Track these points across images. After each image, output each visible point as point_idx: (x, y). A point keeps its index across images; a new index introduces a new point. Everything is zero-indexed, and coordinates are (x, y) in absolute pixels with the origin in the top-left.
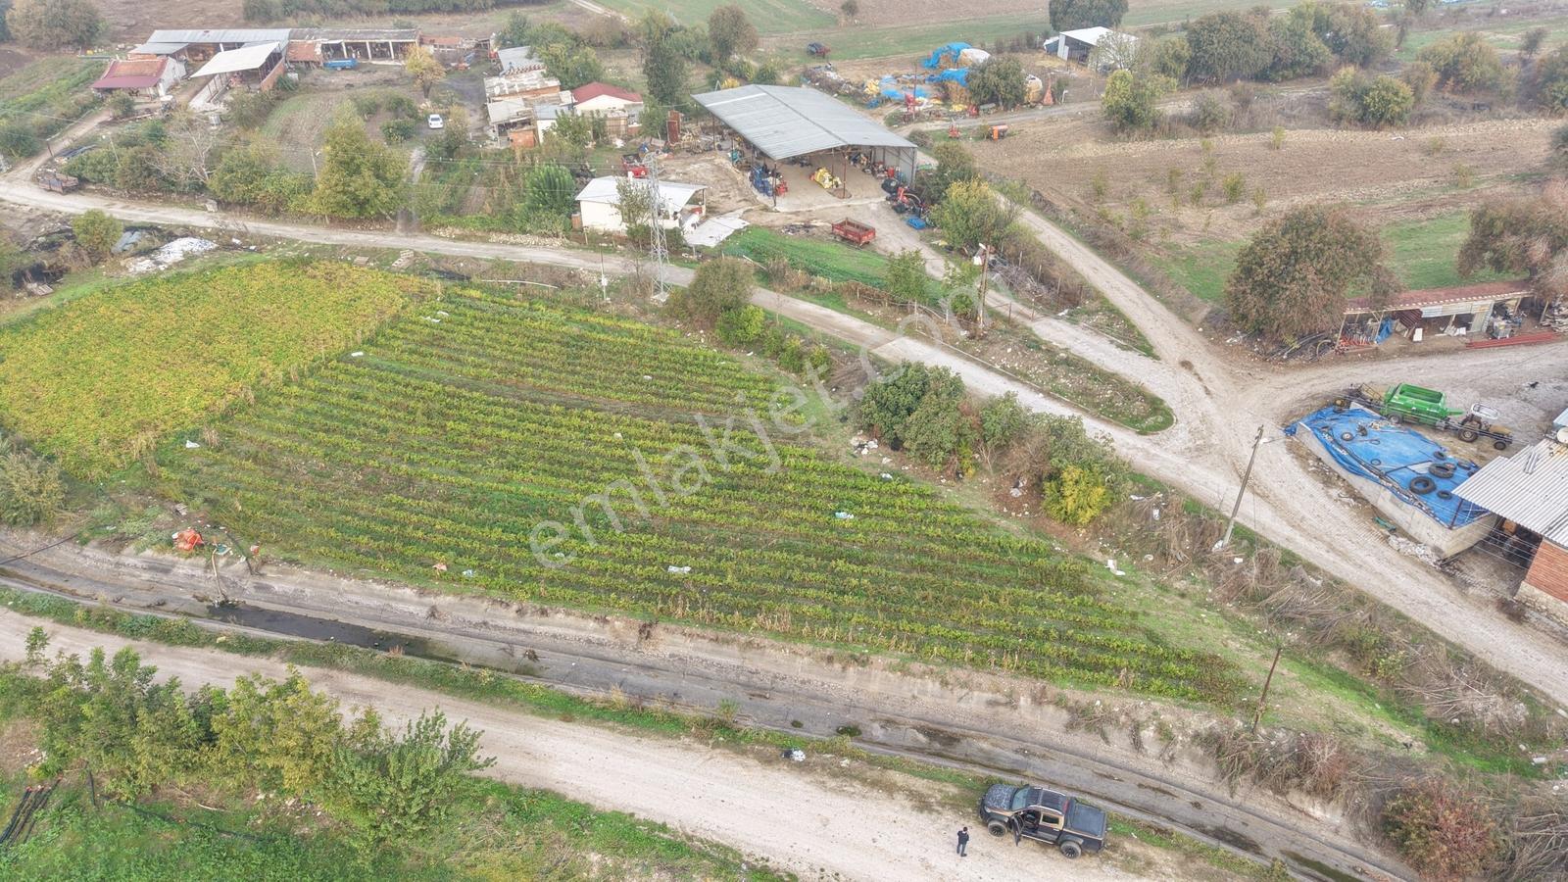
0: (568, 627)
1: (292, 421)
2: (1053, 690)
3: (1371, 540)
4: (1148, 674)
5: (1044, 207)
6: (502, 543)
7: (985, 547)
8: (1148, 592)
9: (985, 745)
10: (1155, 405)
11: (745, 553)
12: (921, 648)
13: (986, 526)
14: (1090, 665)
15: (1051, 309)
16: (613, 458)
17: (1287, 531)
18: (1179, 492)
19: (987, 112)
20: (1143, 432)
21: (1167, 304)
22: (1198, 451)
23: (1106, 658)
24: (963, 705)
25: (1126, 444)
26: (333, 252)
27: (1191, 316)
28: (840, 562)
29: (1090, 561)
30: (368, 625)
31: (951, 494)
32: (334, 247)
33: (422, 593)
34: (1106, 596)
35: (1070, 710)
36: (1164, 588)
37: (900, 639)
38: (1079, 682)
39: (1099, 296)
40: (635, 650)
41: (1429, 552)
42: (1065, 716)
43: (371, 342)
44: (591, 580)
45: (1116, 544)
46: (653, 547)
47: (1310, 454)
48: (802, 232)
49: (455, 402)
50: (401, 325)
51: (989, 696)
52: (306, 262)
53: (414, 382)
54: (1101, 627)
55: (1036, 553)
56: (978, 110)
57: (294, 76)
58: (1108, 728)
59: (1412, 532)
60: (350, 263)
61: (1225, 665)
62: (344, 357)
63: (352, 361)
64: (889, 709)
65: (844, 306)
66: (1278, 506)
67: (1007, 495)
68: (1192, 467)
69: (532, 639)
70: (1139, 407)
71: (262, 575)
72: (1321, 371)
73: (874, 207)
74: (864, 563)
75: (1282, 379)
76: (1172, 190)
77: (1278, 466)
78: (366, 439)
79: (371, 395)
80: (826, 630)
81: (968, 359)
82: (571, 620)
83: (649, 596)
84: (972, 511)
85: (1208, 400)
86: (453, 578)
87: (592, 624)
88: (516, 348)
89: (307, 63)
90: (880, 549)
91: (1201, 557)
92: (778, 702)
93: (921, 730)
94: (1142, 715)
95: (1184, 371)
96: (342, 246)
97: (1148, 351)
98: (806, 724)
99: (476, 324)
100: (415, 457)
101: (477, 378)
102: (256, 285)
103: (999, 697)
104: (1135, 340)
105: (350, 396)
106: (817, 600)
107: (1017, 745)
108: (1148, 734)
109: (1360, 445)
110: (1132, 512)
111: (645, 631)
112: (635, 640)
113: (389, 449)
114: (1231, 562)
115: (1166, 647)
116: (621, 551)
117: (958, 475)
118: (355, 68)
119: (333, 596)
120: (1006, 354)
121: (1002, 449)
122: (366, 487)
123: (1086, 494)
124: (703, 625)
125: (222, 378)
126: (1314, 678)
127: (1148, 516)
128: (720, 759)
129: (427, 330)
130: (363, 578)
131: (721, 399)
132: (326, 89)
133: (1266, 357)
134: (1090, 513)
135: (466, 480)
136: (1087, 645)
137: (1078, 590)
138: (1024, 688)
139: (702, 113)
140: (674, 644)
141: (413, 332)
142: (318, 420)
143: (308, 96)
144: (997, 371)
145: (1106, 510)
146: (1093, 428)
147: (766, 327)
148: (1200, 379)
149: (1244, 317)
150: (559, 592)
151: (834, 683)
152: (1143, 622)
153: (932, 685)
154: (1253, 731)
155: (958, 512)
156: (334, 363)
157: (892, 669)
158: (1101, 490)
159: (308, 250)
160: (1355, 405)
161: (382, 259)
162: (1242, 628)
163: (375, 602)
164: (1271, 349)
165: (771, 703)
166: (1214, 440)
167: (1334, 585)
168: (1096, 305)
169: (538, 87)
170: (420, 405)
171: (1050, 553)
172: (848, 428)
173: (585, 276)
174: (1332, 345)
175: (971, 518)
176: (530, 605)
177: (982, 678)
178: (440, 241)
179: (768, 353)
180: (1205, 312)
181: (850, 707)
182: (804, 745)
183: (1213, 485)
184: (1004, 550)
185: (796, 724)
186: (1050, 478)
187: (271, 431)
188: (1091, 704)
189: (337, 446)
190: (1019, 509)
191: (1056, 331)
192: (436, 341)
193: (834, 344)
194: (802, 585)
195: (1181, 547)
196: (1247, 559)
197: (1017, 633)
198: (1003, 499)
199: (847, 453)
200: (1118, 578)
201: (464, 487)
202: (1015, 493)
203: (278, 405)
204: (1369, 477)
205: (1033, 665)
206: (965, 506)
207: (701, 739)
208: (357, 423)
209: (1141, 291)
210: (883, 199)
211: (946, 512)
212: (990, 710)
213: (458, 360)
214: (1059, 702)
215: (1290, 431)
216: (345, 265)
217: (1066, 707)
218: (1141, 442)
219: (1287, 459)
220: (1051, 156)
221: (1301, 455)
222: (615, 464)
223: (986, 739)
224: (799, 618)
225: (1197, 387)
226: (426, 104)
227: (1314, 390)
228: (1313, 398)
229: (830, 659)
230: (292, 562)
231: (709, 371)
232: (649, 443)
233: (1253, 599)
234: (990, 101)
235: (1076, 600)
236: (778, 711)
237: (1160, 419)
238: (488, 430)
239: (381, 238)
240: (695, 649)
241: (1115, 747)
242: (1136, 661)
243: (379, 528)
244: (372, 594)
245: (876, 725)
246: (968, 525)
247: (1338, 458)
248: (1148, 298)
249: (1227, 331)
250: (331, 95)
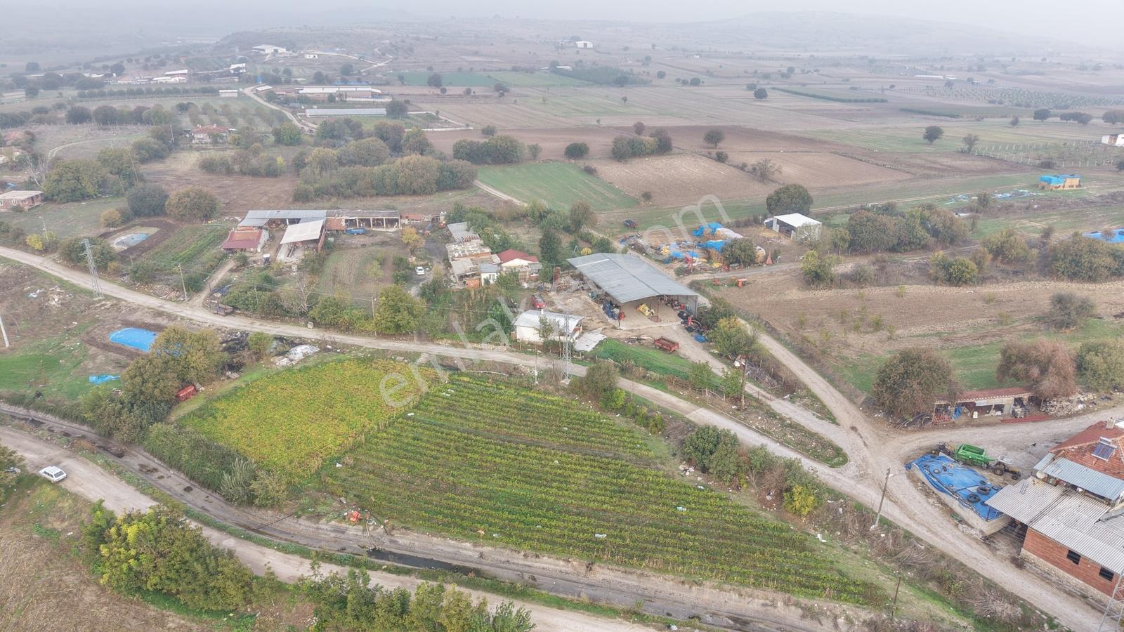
0: (550, 564)
1: (387, 453)
2: (794, 598)
3: (950, 526)
4: (840, 591)
5: (772, 332)
6: (511, 520)
7: (756, 527)
8: (838, 551)
9: (762, 626)
10: (838, 452)
11: (633, 528)
12: (728, 578)
13: (754, 515)
14: (811, 586)
15: (779, 394)
16: (556, 474)
17: (907, 520)
18: (852, 499)
19: (734, 269)
20: (832, 466)
21: (842, 392)
22: (862, 477)
23: (819, 583)
24: (750, 606)
25: (823, 472)
26: (384, 353)
27: (855, 400)
28: (683, 534)
29: (809, 534)
30: (449, 561)
31: (736, 498)
32: (384, 350)
33: (475, 545)
34: (818, 553)
35: (802, 608)
36: (847, 549)
37: (717, 573)
38: (806, 594)
39: (805, 387)
40: (585, 576)
41: (978, 533)
42: (800, 611)
43: (416, 407)
44: (559, 540)
45: (821, 526)
46: (585, 524)
47: (919, 480)
48: (637, 342)
49: (469, 442)
50: (431, 398)
51: (763, 601)
52: (371, 360)
53: (446, 431)
54: (816, 568)
55: (781, 530)
56: (728, 267)
57: (331, 239)
58: (822, 618)
59: (970, 522)
60: (394, 360)
61: (877, 588)
62: (404, 416)
63: (409, 418)
64: (713, 608)
65: (666, 388)
66: (902, 507)
67: (764, 499)
68: (859, 486)
69: (533, 570)
70: (830, 452)
71: (393, 535)
72: (925, 434)
73: (675, 328)
74: (694, 534)
75: (905, 438)
76: (843, 323)
77: (902, 486)
78: (428, 463)
79: (425, 439)
80: (680, 568)
81: (738, 422)
82: (551, 560)
83: (589, 549)
84: (747, 507)
85: (865, 449)
86: (488, 537)
87: (562, 563)
88: (494, 411)
89: (337, 231)
90: (703, 527)
91: (864, 534)
92: (658, 603)
93: (730, 618)
94: (838, 612)
95: (853, 433)
96: (388, 350)
97: (833, 420)
98: (673, 615)
99: (471, 397)
100: (455, 473)
101: (477, 428)
102: (348, 373)
103: (768, 602)
104: (825, 413)
105: (414, 439)
106: (673, 553)
107: (777, 626)
108: (841, 621)
109: (943, 475)
110: (829, 509)
111: (589, 567)
112: (584, 572)
113: (441, 469)
114: (879, 536)
115: (848, 578)
116: (571, 525)
117: (738, 488)
118: (365, 233)
119: (430, 546)
120: (758, 420)
121: (761, 474)
122: (434, 489)
123: (805, 500)
124: (617, 564)
125: (343, 428)
126: (921, 595)
127: (837, 511)
128: (637, 628)
129: (445, 401)
130: (444, 537)
131: (607, 442)
132: (350, 247)
133: (896, 426)
134: (807, 509)
135: (484, 486)
136: (809, 577)
137: (803, 549)
138: (780, 598)
139: (571, 267)
140: (604, 574)
141: (438, 402)
142: (402, 453)
143: (342, 252)
144: (753, 430)
145: (815, 508)
146: (807, 464)
147: (626, 401)
148: (861, 437)
149: (883, 404)
150: (544, 546)
151: (685, 594)
152: (836, 566)
153: (735, 596)
154: (891, 620)
155: (741, 508)
156: (400, 420)
157: (714, 588)
158: (812, 498)
159: (369, 352)
160: (941, 454)
161: (412, 357)
162: (886, 570)
163: (451, 550)
164: (898, 421)
165: (654, 604)
166: (869, 471)
167: (930, 549)
168: (803, 393)
169: (479, 252)
170: (452, 444)
171: (789, 530)
172: (677, 460)
173: (523, 368)
174: (930, 419)
175: (748, 511)
176: (530, 552)
177: (759, 592)
178: (439, 347)
179: (629, 416)
180: (863, 398)
181: (694, 607)
182: (676, 623)
183: (868, 495)
184: (765, 528)
185: (668, 614)
186: (787, 490)
187: (377, 458)
188: (813, 606)
189: (413, 467)
190: (770, 507)
191: (784, 407)
192: (451, 407)
193: (664, 411)
194: (664, 545)
195: (854, 528)
196: (887, 535)
197: (774, 571)
198: (762, 501)
199: (678, 474)
200: (823, 544)
201: (483, 489)
202: (769, 498)
203: (376, 444)
204: (948, 493)
205: (784, 587)
206: (744, 505)
207: (627, 619)
208: (421, 454)
209: (828, 384)
210: (679, 323)
211: (734, 507)
212: (764, 609)
213: (466, 418)
214: (797, 605)
215: (908, 467)
216: (392, 362)
217: (800, 607)
218: (831, 471)
219: (907, 482)
220: (773, 298)
221: (913, 480)
222: (558, 478)
223: (762, 623)
224: (666, 562)
225: (859, 441)
226: (413, 259)
227: (921, 445)
228: (920, 449)
229: (683, 583)
230: (407, 528)
231: (597, 425)
232: (573, 467)
233: (891, 555)
234: (736, 262)
235: (803, 554)
236: (659, 608)
237: (841, 459)
238: (490, 458)
239: (407, 345)
240: (615, 576)
241: (825, 627)
242: (833, 585)
243: (446, 511)
244: (450, 546)
245: (708, 616)
246: (746, 515)
247: (932, 483)
248: (832, 389)
249: (875, 410)
250: (355, 251)
